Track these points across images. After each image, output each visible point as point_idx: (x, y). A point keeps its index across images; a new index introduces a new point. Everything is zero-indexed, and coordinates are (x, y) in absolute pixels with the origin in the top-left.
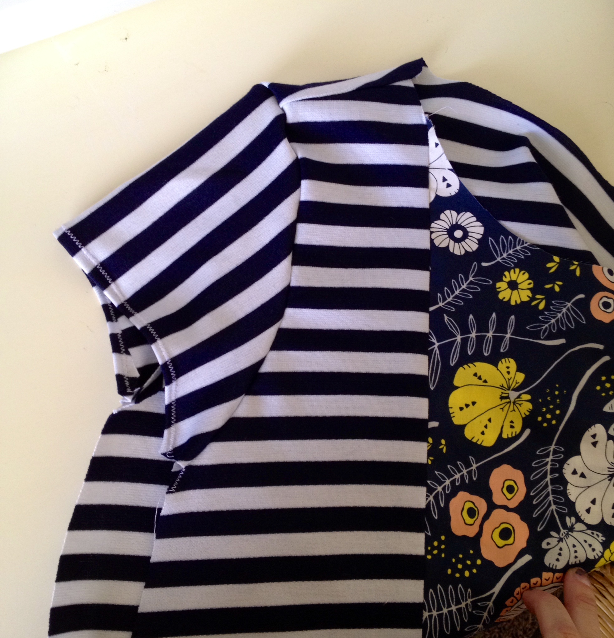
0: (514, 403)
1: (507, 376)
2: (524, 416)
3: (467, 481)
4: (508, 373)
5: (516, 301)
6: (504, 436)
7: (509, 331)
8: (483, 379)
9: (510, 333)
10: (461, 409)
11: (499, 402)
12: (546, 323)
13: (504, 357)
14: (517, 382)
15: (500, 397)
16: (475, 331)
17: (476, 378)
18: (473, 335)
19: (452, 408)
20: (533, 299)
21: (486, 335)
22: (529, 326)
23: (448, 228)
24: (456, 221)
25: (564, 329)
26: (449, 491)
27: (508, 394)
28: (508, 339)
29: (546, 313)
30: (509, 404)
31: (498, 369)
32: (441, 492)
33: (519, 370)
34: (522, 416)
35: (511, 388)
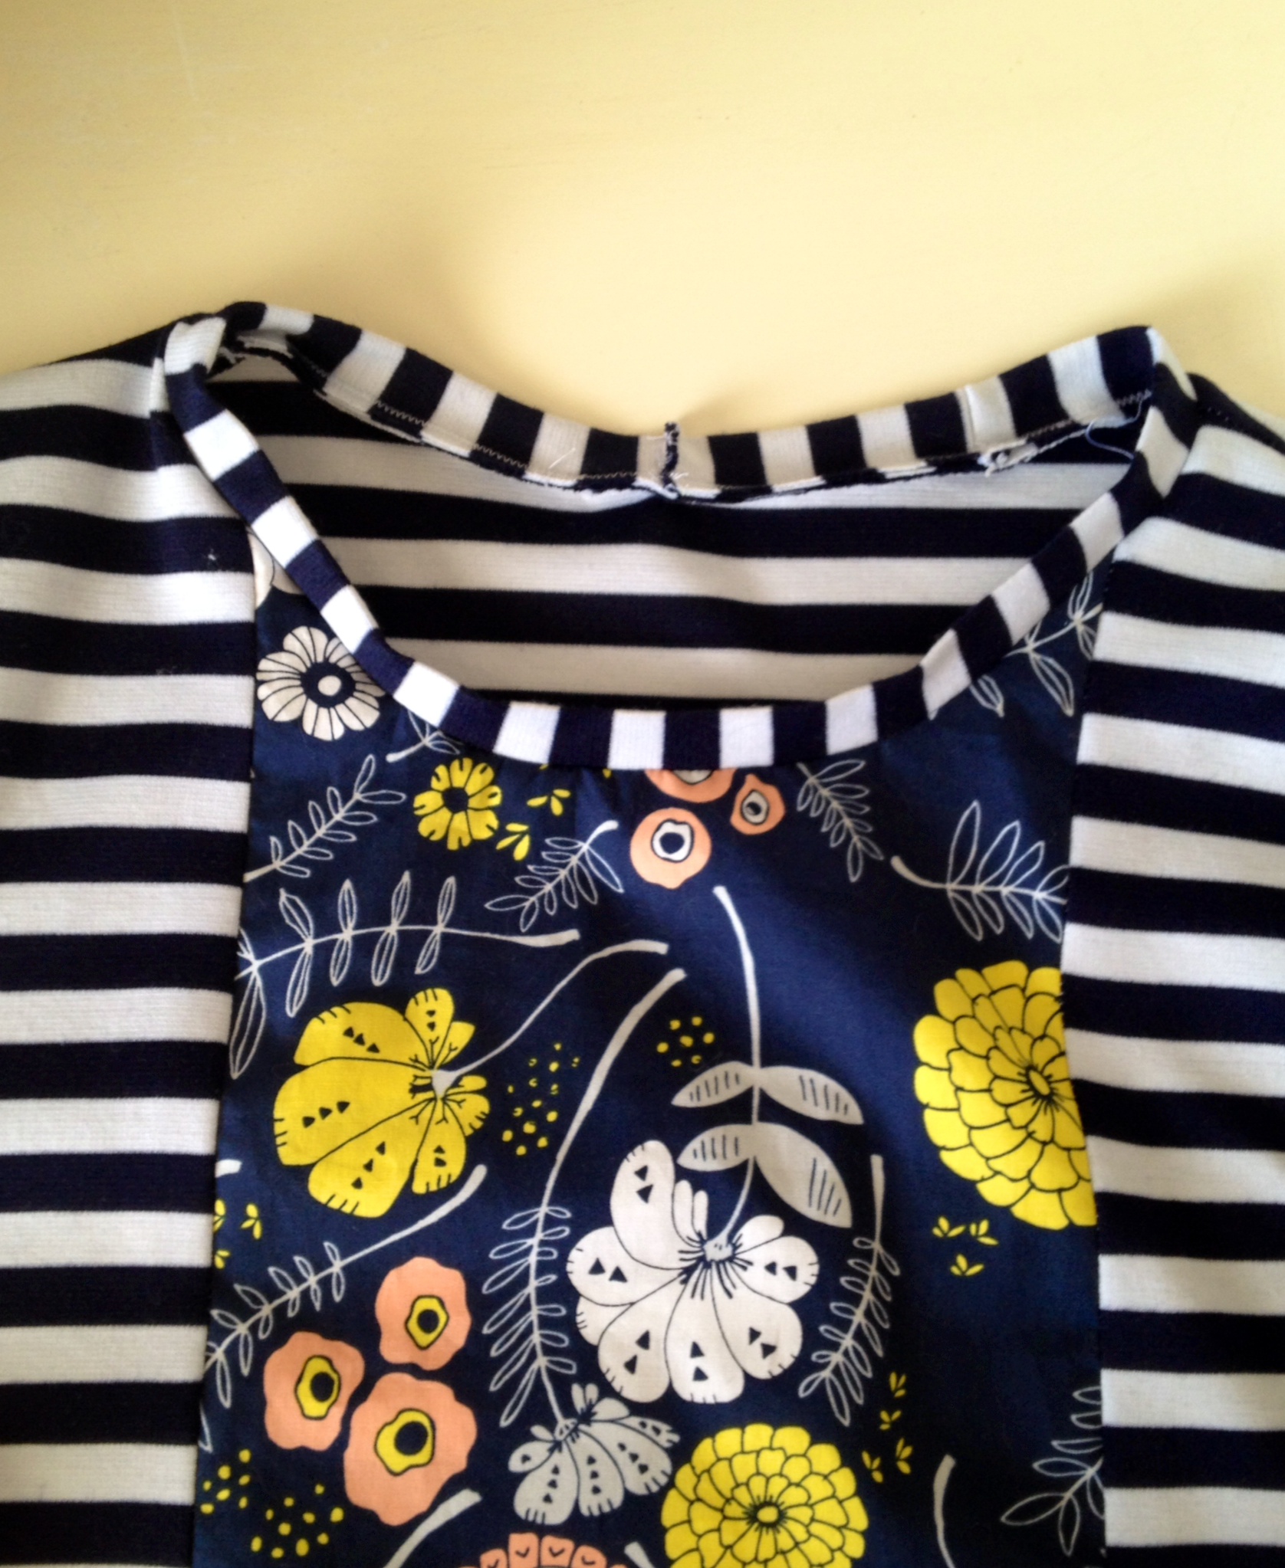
0: (445, 1099)
1: (428, 1035)
2: (469, 1131)
3: (318, 1305)
4: (432, 1026)
5: (460, 840)
6: (419, 1188)
7: (440, 917)
8: (368, 1043)
9: (443, 921)
10: (308, 1121)
11: (408, 1100)
12: (532, 892)
13: (423, 988)
14: (453, 1047)
15: (409, 1087)
16: (351, 924)
17: (350, 1041)
18: (347, 934)
19: (281, 1120)
20: (501, 833)
21: (381, 933)
22: (491, 902)
23: (303, 669)
24: (324, 656)
25: (575, 906)
26: (268, 1333)
27: (430, 1078)
28: (438, 938)
29: (531, 868)
30: (432, 1104)
31: (406, 1019)
32: (246, 1338)
33: (459, 1015)
34: (463, 1133)
35: (438, 1063)
